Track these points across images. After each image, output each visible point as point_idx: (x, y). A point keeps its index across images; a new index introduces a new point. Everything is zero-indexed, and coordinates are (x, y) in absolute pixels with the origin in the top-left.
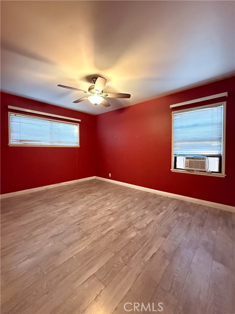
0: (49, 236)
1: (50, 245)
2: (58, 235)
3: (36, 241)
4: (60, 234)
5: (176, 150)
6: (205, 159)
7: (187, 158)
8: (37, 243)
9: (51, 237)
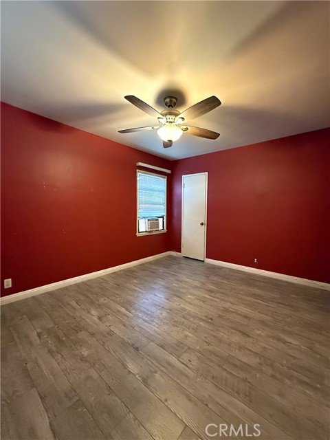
0: (248, 339)
1: (258, 332)
2: (241, 332)
3: (265, 348)
4: (237, 330)
5: (140, 213)
6: (157, 220)
7: (149, 220)
8: (267, 346)
9: (249, 336)
